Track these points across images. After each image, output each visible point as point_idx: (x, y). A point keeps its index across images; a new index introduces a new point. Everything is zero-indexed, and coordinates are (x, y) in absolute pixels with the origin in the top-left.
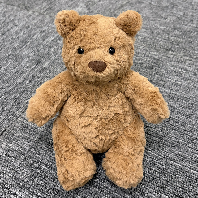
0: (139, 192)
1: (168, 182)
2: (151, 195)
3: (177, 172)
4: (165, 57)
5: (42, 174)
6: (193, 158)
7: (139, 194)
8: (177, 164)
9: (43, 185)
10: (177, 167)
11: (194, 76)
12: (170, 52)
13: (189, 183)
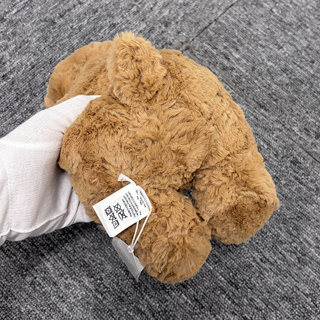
0: (161, 286)
1: (193, 282)
2: (172, 291)
3: (206, 274)
4: (252, 117)
5: (73, 240)
6: (228, 263)
7: (160, 288)
8: (209, 266)
9: (72, 252)
10: (207, 269)
11: (274, 157)
12: (262, 111)
13: (213, 290)
